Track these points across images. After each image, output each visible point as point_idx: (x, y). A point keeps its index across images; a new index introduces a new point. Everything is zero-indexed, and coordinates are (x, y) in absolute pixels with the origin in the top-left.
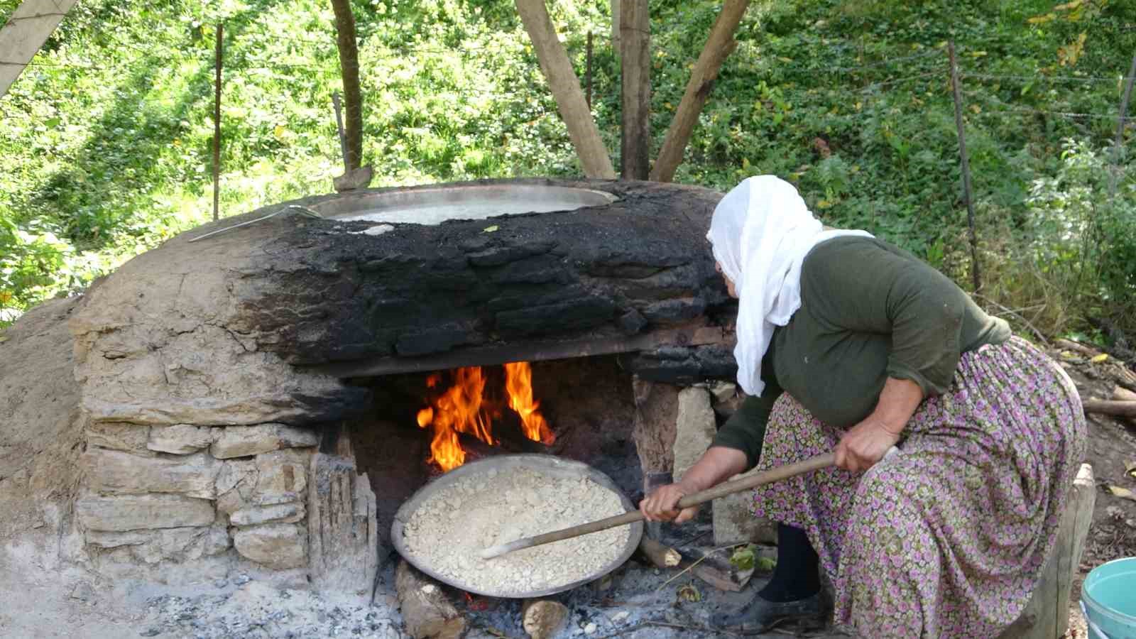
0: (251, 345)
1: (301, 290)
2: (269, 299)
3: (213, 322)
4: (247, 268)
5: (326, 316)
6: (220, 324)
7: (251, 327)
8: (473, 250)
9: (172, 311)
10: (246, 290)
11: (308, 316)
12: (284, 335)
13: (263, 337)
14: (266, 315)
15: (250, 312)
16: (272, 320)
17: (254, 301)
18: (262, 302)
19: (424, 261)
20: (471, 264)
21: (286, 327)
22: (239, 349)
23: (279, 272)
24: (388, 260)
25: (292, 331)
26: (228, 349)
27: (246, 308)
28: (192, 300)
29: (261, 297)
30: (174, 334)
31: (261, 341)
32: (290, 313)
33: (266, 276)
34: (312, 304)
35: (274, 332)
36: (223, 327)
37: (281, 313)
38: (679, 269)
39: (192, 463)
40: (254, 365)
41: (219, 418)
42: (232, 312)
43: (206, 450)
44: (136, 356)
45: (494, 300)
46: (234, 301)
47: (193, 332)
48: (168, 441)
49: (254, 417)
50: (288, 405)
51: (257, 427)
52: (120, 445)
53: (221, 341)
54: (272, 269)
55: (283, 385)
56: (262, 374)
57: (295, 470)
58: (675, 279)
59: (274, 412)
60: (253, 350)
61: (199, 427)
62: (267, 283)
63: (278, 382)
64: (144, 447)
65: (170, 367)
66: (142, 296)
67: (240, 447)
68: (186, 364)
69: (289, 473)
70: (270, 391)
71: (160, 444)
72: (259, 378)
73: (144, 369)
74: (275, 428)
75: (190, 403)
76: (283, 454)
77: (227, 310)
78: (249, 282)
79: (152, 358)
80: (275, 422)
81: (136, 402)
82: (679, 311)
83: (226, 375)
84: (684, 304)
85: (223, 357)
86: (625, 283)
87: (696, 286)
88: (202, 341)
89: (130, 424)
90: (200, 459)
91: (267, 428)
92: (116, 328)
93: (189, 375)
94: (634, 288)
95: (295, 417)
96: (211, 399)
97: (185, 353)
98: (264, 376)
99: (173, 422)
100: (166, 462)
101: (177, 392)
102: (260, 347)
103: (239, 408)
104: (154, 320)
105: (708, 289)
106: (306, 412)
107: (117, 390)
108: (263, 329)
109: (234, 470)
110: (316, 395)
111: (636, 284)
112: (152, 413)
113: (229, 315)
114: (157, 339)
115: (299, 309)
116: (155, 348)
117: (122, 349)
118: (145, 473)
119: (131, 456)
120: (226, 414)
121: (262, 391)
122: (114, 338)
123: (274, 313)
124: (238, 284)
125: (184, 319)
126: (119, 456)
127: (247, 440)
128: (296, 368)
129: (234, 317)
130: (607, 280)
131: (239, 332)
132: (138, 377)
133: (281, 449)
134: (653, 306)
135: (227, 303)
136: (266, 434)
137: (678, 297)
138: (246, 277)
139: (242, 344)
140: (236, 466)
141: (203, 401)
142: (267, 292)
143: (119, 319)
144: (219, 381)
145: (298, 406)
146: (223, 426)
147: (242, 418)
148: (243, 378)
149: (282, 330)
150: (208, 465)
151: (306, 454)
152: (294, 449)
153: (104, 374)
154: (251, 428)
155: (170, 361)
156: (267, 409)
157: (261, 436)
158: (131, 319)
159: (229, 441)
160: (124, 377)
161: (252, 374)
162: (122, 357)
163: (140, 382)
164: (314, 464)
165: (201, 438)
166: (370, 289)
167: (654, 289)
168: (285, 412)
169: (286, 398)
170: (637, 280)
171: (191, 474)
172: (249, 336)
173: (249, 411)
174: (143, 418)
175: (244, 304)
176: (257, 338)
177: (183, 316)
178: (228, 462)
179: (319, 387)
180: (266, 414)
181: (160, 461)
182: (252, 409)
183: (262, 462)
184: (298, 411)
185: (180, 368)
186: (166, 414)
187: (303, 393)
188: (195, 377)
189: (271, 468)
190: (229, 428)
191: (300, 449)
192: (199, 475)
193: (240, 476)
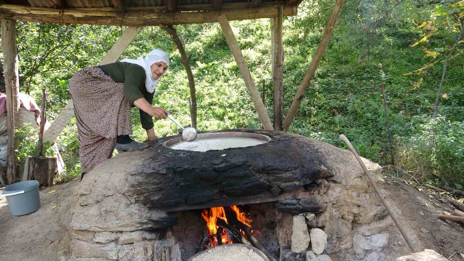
0: (133, 201)
1: (152, 180)
2: (140, 184)
3: (120, 192)
4: (134, 172)
5: (161, 189)
6: (122, 193)
7: (134, 194)
8: (216, 165)
9: (105, 188)
10: (132, 180)
11: (154, 190)
12: (145, 197)
13: (138, 197)
14: (139, 190)
15: (133, 189)
16: (141, 191)
17: (134, 184)
18: (138, 185)
19: (198, 168)
20: (215, 170)
21: (146, 194)
22: (129, 202)
23: (145, 173)
24: (185, 169)
25: (148, 195)
26: (125, 202)
27: (131, 187)
28: (113, 184)
29: (137, 183)
30: (105, 196)
31: (137, 199)
32: (148, 189)
33: (140, 175)
34: (156, 185)
35: (142, 196)
36: (123, 194)
37: (144, 189)
38: (293, 171)
39: (110, 246)
40: (134, 209)
41: (120, 229)
42: (126, 188)
43: (116, 241)
44: (91, 205)
45: (224, 183)
46: (127, 185)
47: (112, 196)
48: (101, 238)
49: (133, 228)
50: (146, 223)
51: (134, 232)
52: (84, 239)
53: (122, 199)
54: (142, 172)
55: (144, 216)
56: (137, 212)
57: (148, 248)
58: (291, 175)
59: (141, 226)
60: (134, 203)
61: (113, 232)
62: (140, 178)
63: (143, 215)
64: (92, 240)
65: (103, 209)
66: (96, 181)
67: (127, 240)
68: (108, 208)
69: (146, 250)
70: (139, 218)
71: (98, 239)
72: (136, 214)
73: (93, 211)
74: (141, 232)
75: (109, 224)
76: (144, 242)
77: (125, 188)
78: (134, 177)
79: (96, 206)
80: (141, 230)
81: (89, 223)
82: (292, 186)
83: (123, 212)
84: (295, 184)
85: (123, 205)
86: (273, 176)
87: (300, 178)
88: (115, 199)
89: (87, 231)
90: (113, 244)
91: (138, 233)
92: (85, 194)
93: (110, 213)
94: (276, 178)
95: (149, 228)
96: (117, 222)
97: (109, 204)
98: (137, 213)
99: (102, 231)
100: (100, 245)
101: (105, 219)
102: (136, 202)
103: (128, 225)
104: (99, 191)
105: (304, 178)
106: (153, 226)
107: (83, 218)
108: (138, 195)
109: (125, 248)
110: (157, 219)
111: (277, 176)
112: (95, 228)
113: (125, 189)
114: (99, 198)
115: (151, 187)
116: (98, 202)
117: (86, 203)
118: (92, 250)
119: (88, 243)
120: (122, 228)
121: (136, 219)
122: (84, 198)
123: (142, 189)
124: (130, 178)
125: (110, 191)
126: (83, 243)
127: (130, 237)
128: (150, 209)
129: (127, 190)
130: (266, 175)
131: (129, 196)
132: (91, 214)
133: (143, 240)
134: (283, 185)
135: (125, 185)
136: (137, 235)
137: (292, 181)
138: (132, 175)
139: (130, 200)
140: (126, 247)
141: (114, 222)
142: (140, 181)
143: (87, 190)
144: (120, 215)
145: (150, 224)
146: (122, 232)
147: (128, 229)
148: (129, 214)
149: (144, 195)
150: (116, 247)
151: (153, 242)
152: (148, 240)
153: (79, 212)
154: (132, 233)
155: (103, 207)
156: (138, 225)
157: (136, 236)
158: (91, 191)
159: (123, 237)
160: (86, 213)
161: (133, 212)
162: (86, 205)
163: (91, 215)
164: (155, 245)
165: (114, 236)
166: (178, 179)
167: (283, 178)
168: (145, 226)
169: (145, 221)
170: (277, 175)
171: (109, 250)
172: (133, 197)
173: (131, 226)
174: (91, 230)
175: (131, 186)
176: (135, 198)
177: (109, 190)
178: (123, 245)
179: (158, 216)
180: (138, 227)
181: (98, 245)
182: (132, 226)
183: (136, 246)
184: (150, 226)
185: (107, 210)
186: (100, 228)
187: (152, 219)
188: (112, 213)
189: (139, 248)
190: (124, 233)
191: (150, 240)
192: (112, 251)
193: (127, 251)
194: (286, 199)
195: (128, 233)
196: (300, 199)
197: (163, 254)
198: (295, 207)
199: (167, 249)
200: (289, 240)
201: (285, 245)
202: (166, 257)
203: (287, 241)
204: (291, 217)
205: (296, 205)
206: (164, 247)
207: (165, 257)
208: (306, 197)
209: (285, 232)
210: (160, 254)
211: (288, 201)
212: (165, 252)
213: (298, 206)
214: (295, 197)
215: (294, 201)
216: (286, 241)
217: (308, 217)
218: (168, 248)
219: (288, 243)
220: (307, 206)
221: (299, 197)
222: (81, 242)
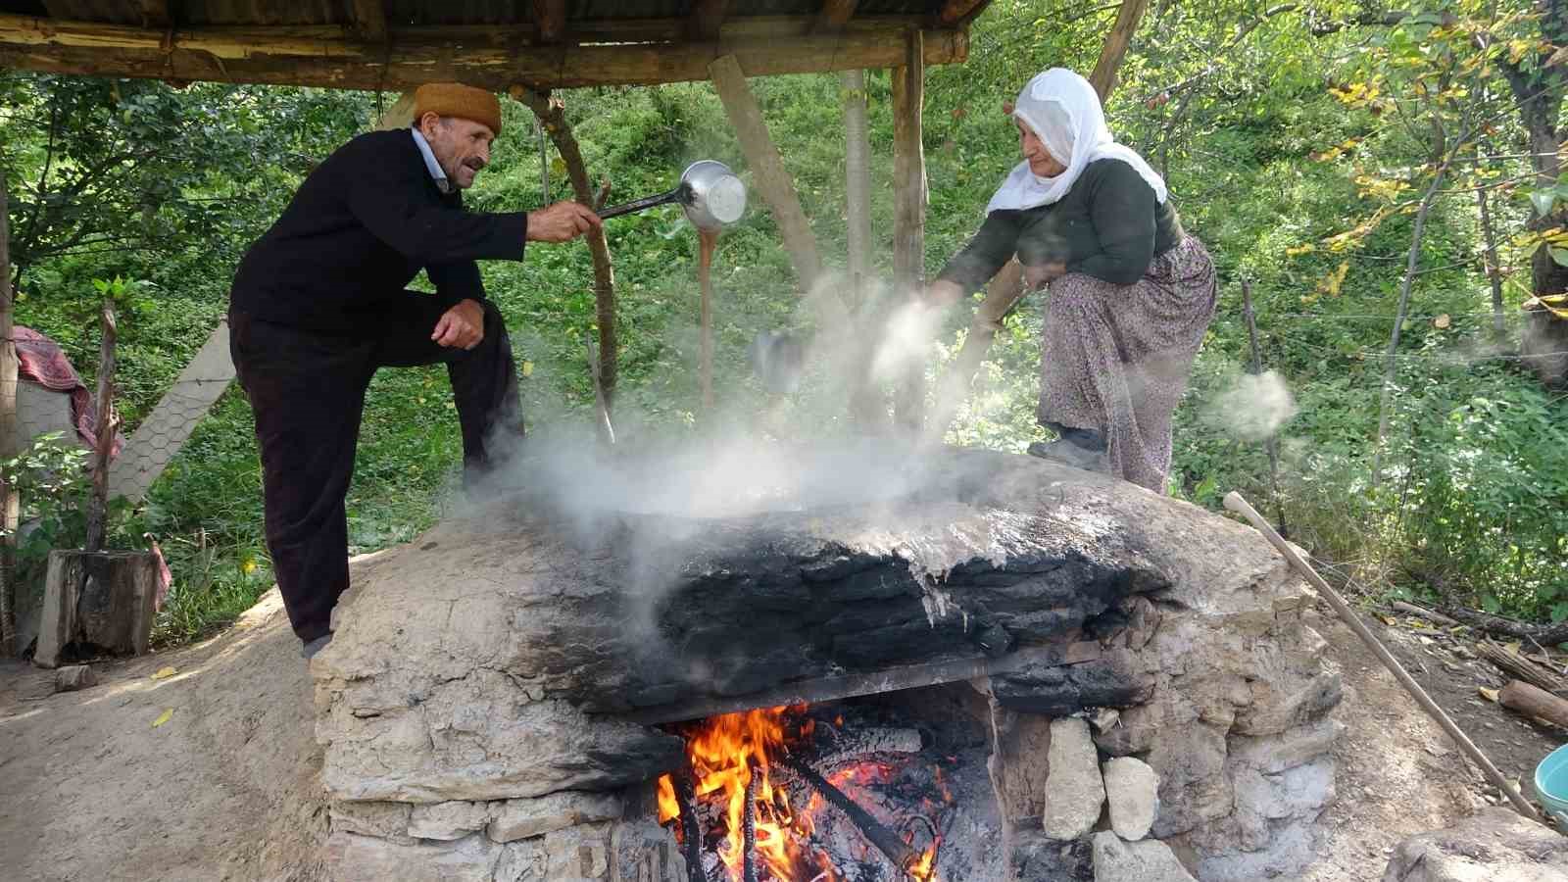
0: (536, 692)
1: (597, 620)
2: (557, 636)
3: (489, 665)
4: (532, 594)
5: (629, 651)
6: (499, 667)
7: (538, 669)
8: (806, 561)
9: (437, 652)
10: (531, 623)
11: (608, 653)
12: (578, 678)
13: (552, 681)
14: (556, 654)
15: (536, 652)
16: (564, 659)
17: (541, 637)
18: (551, 638)
19: (747, 576)
20: (805, 579)
21: (581, 669)
22: (522, 699)
23: (572, 598)
24: (704, 578)
25: (589, 672)
26: (509, 699)
27: (531, 647)
28: (463, 637)
29: (549, 633)
30: (438, 681)
31: (549, 687)
32: (586, 651)
33: (555, 604)
34: (613, 636)
35: (565, 674)
36: (502, 671)
37: (574, 651)
38: (1052, 575)
39: (465, 850)
40: (542, 719)
41: (498, 791)
42: (513, 652)
43: (483, 833)
44: (393, 713)
45: (833, 621)
46: (516, 638)
47: (464, 678)
48: (434, 825)
49: (542, 787)
50: (582, 768)
51: (546, 799)
52: (374, 830)
53: (500, 689)
54: (562, 593)
55: (577, 742)
56: (552, 729)
57: (594, 850)
58: (1047, 587)
59: (566, 778)
60: (540, 698)
61: (473, 803)
62: (556, 613)
63: (572, 737)
64: (404, 833)
65: (437, 726)
66: (401, 632)
67: (522, 827)
68: (457, 721)
69: (587, 856)
70: (561, 751)
71: (424, 829)
72: (548, 736)
73: (403, 731)
74: (568, 798)
75: (462, 773)
76: (578, 831)
77: (506, 648)
78: (534, 612)
79: (413, 717)
80: (568, 790)
81: (393, 775)
82: (1051, 624)
83: (507, 734)
84: (1058, 617)
85: (503, 708)
86: (986, 592)
87: (1072, 595)
88: (476, 691)
89: (386, 803)
90: (475, 843)
91: (559, 799)
92: (368, 677)
93: (460, 737)
94: (997, 599)
95: (594, 782)
96: (488, 767)
97: (456, 707)
98: (554, 732)
99: (440, 799)
100: (432, 850)
101: (446, 760)
102: (548, 695)
103: (523, 777)
104: (417, 664)
105: (1085, 598)
106: (607, 774)
107: (369, 760)
108: (551, 671)
109: (518, 856)
110: (619, 752)
111: (1000, 594)
112: (415, 791)
113: (510, 655)
114: (419, 689)
115: (595, 645)
116: (417, 701)
117: (377, 705)
118: (407, 867)
119: (387, 844)
120: (506, 785)
121: (552, 752)
122: (365, 690)
123: (566, 651)
124: (520, 615)
125: (453, 662)
126: (373, 844)
127: (533, 817)
128: (593, 716)
129: (516, 658)
130: (965, 590)
131: (522, 676)
132: (396, 742)
133: (576, 824)
134: (1022, 620)
135: (507, 640)
136: (556, 807)
137: (1049, 607)
138: (530, 605)
139: (525, 692)
140: (521, 851)
141: (478, 769)
142: (558, 625)
143: (372, 664)
144: (497, 742)
145: (595, 767)
146: (503, 801)
147: (527, 789)
148: (527, 737)
149: (575, 672)
150: (485, 852)
151: (606, 829)
152: (592, 823)
153: (354, 738)
154: (538, 801)
155: (437, 719)
156: (558, 774)
157: (553, 810)
158: (388, 664)
159: (510, 819)
160: (379, 742)
161: (538, 731)
162: (377, 715)
163: (398, 748)
164: (616, 840)
165: (476, 817)
167: (1022, 599)
168: (579, 777)
169: (582, 759)
170: (1002, 590)
171: (464, 865)
172: (533, 681)
173: (536, 779)
174: (402, 798)
175: (531, 642)
176: (544, 683)
177: (452, 658)
178: (510, 845)
179: (622, 739)
180: (559, 780)
181: (426, 850)
182: (540, 777)
183: (554, 844)
184: (596, 775)
185: (450, 727)
186: (432, 789)
187: (601, 750)
188: (468, 738)
189: (563, 850)
190: (509, 802)
191: (600, 822)
192: (474, 866)
193: (526, 864)
194: (1029, 667)
195: (524, 802)
196: (1069, 666)
197: (644, 868)
198: (1061, 690)
199: (653, 849)
200: (1035, 799)
201: (1022, 817)
202: (653, 876)
203: (1028, 802)
204: (1044, 724)
205: (1061, 684)
206: (646, 845)
207: (649, 876)
208: (1089, 657)
209: (1022, 773)
210: (632, 868)
211: (1038, 673)
212: (648, 859)
213: (1067, 687)
214: (1054, 661)
215: (1055, 673)
216: (1024, 804)
217: (1098, 722)
218: (657, 848)
219: (1032, 811)
220: (1095, 686)
221: (1067, 660)
222: (364, 842)
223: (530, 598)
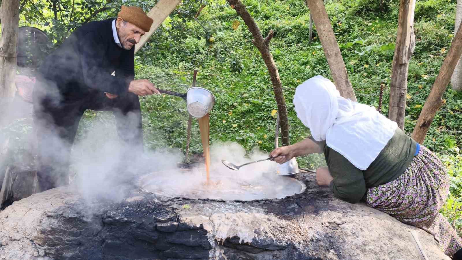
0: (42, 252)
1: (69, 227)
2: (53, 231)
3: (28, 237)
4: (52, 212)
5: (80, 244)
6: (30, 239)
7: (44, 243)
8: (161, 221)
9: (14, 228)
10: (47, 224)
11: (69, 243)
12: (57, 250)
13: (49, 249)
14: (51, 239)
15: (43, 236)
16: (53, 241)
17: (46, 230)
18: (50, 231)
19: (134, 222)
20: (156, 229)
21: (58, 247)
22: (36, 254)
23: (64, 217)
25: (61, 249)
26: (31, 252)
27: (41, 233)
28: (24, 224)
29: (50, 229)
30: (11, 240)
31: (47, 251)
32: (61, 239)
33: (57, 218)
34: (74, 236)
35: (54, 248)
36: (32, 241)
37: (57, 239)
38: (275, 253)
42: (35, 234)
46: (39, 229)
47: (19, 240)
53: (30, 247)
54: (62, 214)
60: (43, 255)
62: (56, 222)
66: (7, 217)
78: (49, 220)
85: (28, 256)
86: (244, 254)
88: (21, 246)
97: (12, 251)
102: (46, 255)
104: (7, 231)
108: (49, 245)
111: (249, 256)
114: (4, 241)
115: (66, 238)
116: (2, 246)
123: (54, 238)
124: (45, 220)
125: (18, 233)
129: (37, 237)
131: (38, 245)
138: (48, 216)
139: (38, 251)
142: (53, 227)
149: (56, 248)
166: (106, 233)
170: (251, 254)
172: (43, 248)
175: (41, 231)
176: (45, 249)
177: (18, 231)
223: (49, 214)
